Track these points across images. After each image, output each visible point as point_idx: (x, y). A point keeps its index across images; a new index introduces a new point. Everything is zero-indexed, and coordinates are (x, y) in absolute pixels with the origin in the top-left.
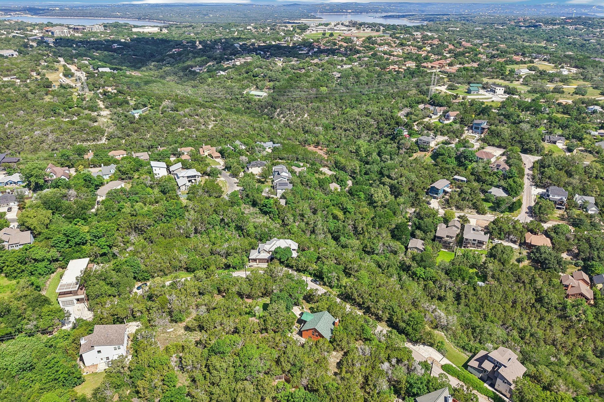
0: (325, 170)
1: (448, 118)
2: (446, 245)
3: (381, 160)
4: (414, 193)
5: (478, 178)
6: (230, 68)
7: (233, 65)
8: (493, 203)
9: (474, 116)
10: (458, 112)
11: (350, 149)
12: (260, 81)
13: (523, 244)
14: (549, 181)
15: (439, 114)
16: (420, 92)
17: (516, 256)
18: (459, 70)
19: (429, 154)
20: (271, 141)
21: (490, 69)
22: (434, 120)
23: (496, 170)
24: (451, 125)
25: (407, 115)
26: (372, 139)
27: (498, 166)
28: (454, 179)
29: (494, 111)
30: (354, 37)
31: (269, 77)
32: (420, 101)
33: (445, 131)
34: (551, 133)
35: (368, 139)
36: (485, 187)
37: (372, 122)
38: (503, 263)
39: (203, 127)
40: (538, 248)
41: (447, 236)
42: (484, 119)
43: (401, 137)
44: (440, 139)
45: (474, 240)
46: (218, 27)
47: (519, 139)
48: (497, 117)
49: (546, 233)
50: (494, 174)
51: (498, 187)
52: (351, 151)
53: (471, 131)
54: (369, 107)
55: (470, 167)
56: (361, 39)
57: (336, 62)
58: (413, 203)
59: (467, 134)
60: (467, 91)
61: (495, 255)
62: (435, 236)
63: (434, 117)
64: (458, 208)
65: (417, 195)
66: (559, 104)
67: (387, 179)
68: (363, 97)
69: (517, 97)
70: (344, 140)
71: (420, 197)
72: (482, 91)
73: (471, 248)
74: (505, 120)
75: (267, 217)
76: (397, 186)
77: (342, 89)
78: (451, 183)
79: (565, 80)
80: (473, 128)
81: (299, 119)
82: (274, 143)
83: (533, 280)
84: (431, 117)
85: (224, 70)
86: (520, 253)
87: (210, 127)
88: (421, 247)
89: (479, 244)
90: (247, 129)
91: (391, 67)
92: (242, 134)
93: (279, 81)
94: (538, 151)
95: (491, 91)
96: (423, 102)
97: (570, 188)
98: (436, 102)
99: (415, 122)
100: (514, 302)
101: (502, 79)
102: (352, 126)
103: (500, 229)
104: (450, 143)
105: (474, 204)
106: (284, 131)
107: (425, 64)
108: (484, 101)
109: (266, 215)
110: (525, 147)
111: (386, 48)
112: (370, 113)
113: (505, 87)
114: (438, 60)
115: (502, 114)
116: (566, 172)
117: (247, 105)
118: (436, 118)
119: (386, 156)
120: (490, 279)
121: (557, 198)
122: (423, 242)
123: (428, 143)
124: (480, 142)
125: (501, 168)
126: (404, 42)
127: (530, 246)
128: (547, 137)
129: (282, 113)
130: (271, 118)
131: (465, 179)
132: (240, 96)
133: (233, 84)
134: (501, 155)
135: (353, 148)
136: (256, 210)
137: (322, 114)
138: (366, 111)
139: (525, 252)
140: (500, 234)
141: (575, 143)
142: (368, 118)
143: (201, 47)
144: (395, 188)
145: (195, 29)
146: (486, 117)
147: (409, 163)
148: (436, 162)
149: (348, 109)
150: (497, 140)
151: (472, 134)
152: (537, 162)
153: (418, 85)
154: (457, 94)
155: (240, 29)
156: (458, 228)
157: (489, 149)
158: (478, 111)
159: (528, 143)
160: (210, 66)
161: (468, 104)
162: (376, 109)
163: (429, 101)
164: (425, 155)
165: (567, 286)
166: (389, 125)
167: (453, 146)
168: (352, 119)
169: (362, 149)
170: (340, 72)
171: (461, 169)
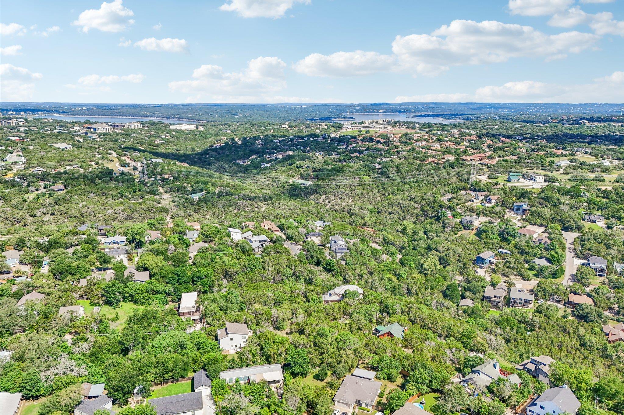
0: (375, 246)
1: (489, 201)
2: (495, 305)
3: (428, 238)
4: (461, 263)
5: (522, 251)
6: (273, 160)
7: (276, 158)
8: (537, 271)
9: (514, 199)
10: (499, 196)
11: (397, 229)
12: (305, 171)
13: (568, 303)
14: (589, 252)
15: (480, 199)
16: (461, 180)
17: (560, 314)
18: (498, 162)
19: (474, 232)
20: (321, 220)
21: (530, 161)
22: (477, 204)
23: (538, 244)
24: (492, 208)
25: (450, 200)
26: (417, 220)
27: (540, 240)
28: (498, 252)
29: (534, 195)
30: (391, 134)
31: (313, 168)
32: (461, 187)
33: (487, 212)
34: (590, 214)
35: (414, 221)
36: (529, 258)
37: (416, 205)
38: (549, 318)
39: (256, 209)
40: (581, 306)
41: (495, 297)
42: (524, 202)
43: (445, 218)
44: (483, 219)
45: (521, 299)
46: (253, 125)
47: (559, 218)
48: (537, 200)
49: (589, 295)
50: (537, 247)
51: (541, 257)
52: (397, 231)
53: (512, 212)
54: (412, 193)
55: (513, 242)
56: (398, 136)
57: (375, 155)
58: (461, 271)
59: (509, 215)
60: (507, 179)
61: (541, 311)
62: (484, 296)
63: (475, 201)
64: (504, 275)
65: (464, 265)
66: (599, 190)
67: (435, 252)
68: (405, 185)
69: (557, 184)
70: (390, 221)
71: (468, 266)
72: (522, 180)
73: (518, 308)
74: (545, 203)
75: (330, 275)
76: (445, 257)
77: (384, 179)
78: (496, 255)
79: (606, 170)
80: (515, 210)
81: (344, 204)
82: (324, 222)
83: (576, 330)
84: (473, 201)
85: (268, 163)
86: (565, 311)
87: (263, 209)
88: (471, 305)
89: (525, 304)
90: (296, 211)
91: (430, 159)
93: (322, 171)
94: (578, 228)
95: (532, 179)
96: (464, 189)
97: (609, 258)
98: (477, 188)
99: (457, 205)
100: (560, 347)
101: (542, 169)
102: (397, 209)
103: (544, 290)
104: (493, 223)
105: (518, 272)
106: (331, 214)
107: (464, 157)
108: (524, 187)
109: (329, 272)
110: (566, 225)
111: (424, 143)
112: (414, 199)
113: (545, 176)
114: (477, 153)
115: (542, 198)
116: (605, 245)
117: (293, 192)
118: (478, 202)
119: (433, 234)
120: (537, 329)
121: (597, 266)
122: (473, 301)
123: (472, 222)
124: (522, 222)
125: (543, 242)
126: (441, 137)
127: (573, 305)
128: (587, 217)
129: (327, 199)
130: (317, 203)
132: (287, 184)
133: (279, 174)
134: (542, 232)
135: (399, 228)
136: (320, 268)
137: (365, 199)
138: (409, 197)
139: (569, 311)
140: (545, 295)
141: (614, 222)
142: (412, 203)
143: (240, 143)
144: (443, 259)
145: (231, 127)
146: (526, 200)
147: (455, 239)
148: (480, 238)
149: (391, 196)
150: (538, 220)
151: (514, 215)
152: (578, 238)
153: (458, 175)
154: (498, 182)
155: (276, 127)
156: (505, 291)
157: (530, 227)
158: (518, 195)
159: (568, 221)
160: (253, 159)
161: (508, 190)
162: (419, 195)
163: (470, 187)
164: (470, 233)
165: (607, 334)
166: (433, 208)
167: (496, 224)
168: (396, 203)
169: (408, 228)
170: (380, 164)
171: (505, 243)
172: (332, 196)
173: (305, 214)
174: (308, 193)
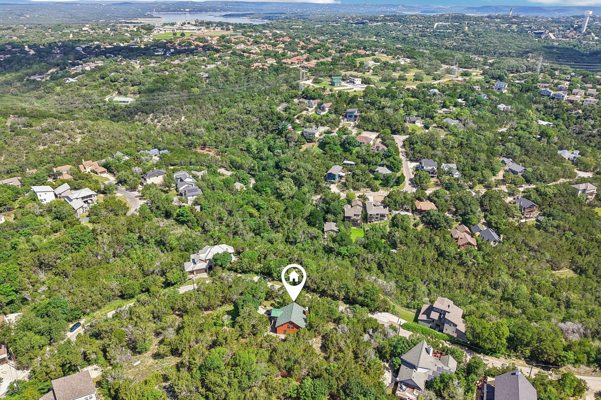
0: (222, 171)
1: (323, 110)
2: (355, 223)
3: (274, 155)
4: (315, 182)
5: (364, 160)
6: (80, 74)
7: (82, 70)
8: (382, 180)
9: (345, 105)
10: (331, 103)
11: (240, 147)
12: (122, 86)
13: (415, 211)
14: (420, 155)
15: (314, 107)
16: (291, 87)
17: (412, 222)
18: (317, 65)
19: (317, 144)
20: (155, 148)
21: (343, 62)
22: (311, 112)
23: (376, 152)
24: (328, 116)
25: (285, 110)
26: (258, 135)
27: (378, 147)
28: (344, 164)
29: (359, 99)
30: (208, 36)
31: (131, 81)
32: (294, 95)
33: (324, 121)
34: (409, 115)
35: (255, 136)
37: (254, 119)
38: (405, 230)
39: (69, 141)
40: (428, 212)
41: (355, 215)
42: (354, 108)
43: (286, 131)
44: (322, 129)
45: (377, 214)
46: (46, 29)
47: (387, 122)
48: (364, 105)
49: (429, 199)
50: (376, 155)
51: (382, 165)
52: (241, 150)
53: (346, 119)
54: (247, 105)
55: (354, 152)
56: (215, 39)
57: (199, 62)
58: (315, 191)
59: (344, 122)
60: (330, 83)
61: (397, 224)
62: (344, 217)
63: (310, 109)
64: (355, 189)
65: (317, 182)
66: (408, 90)
67: (287, 172)
68: (237, 95)
69: (373, 85)
70: (231, 139)
71: (320, 184)
72: (343, 83)
73: (375, 222)
74: (372, 107)
75: (185, 226)
76: (297, 177)
77: (214, 89)
78: (343, 168)
79: (404, 69)
80: (348, 117)
81: (177, 122)
82: (159, 150)
83: (431, 240)
84: (308, 110)
85: (73, 77)
86: (414, 219)
87: (79, 140)
88: (336, 229)
89: (381, 218)
90: (122, 138)
91: (256, 65)
92: (118, 145)
93: (143, 85)
94: (404, 131)
95: (351, 82)
96: (296, 97)
97: (437, 159)
98: (309, 95)
99: (294, 115)
100: (424, 260)
101: (356, 71)
102: (235, 124)
103: (395, 201)
104: (331, 133)
105: (367, 183)
106: (164, 136)
107: (284, 61)
108: (348, 91)
109: (183, 224)
110: (394, 128)
111: (242, 46)
112: (250, 111)
113: (361, 78)
114: (295, 56)
115: (368, 102)
116: (430, 145)
117: (113, 113)
118: (312, 111)
120: (399, 245)
121: (429, 168)
122: (335, 224)
123: (314, 134)
124: (356, 128)
125: (380, 149)
126: (258, 40)
127: (420, 212)
128: (408, 118)
129: (156, 118)
130: (145, 124)
131: (354, 163)
132: (102, 104)
133: (90, 92)
134: (376, 138)
135: (244, 146)
136: (171, 221)
137: (199, 115)
138: (245, 109)
139: (418, 217)
141: (429, 121)
142: (250, 116)
143: (32, 52)
144: (297, 179)
145: (16, 32)
146: (355, 105)
147: (301, 155)
148: (324, 151)
149: (225, 109)
150: (370, 125)
151: (347, 122)
152: (406, 140)
153: (286, 81)
154: (324, 87)
155: (75, 31)
156: (361, 206)
157: (365, 134)
158: (347, 101)
159: (395, 125)
160: (52, 73)
161: (337, 95)
162: (254, 106)
163: (302, 95)
164: (313, 146)
165: (457, 239)
166: (272, 121)
168: (233, 118)
169: (253, 146)
170: (206, 72)
171: (348, 154)
172: (160, 114)
173: (133, 140)
174: (131, 113)
